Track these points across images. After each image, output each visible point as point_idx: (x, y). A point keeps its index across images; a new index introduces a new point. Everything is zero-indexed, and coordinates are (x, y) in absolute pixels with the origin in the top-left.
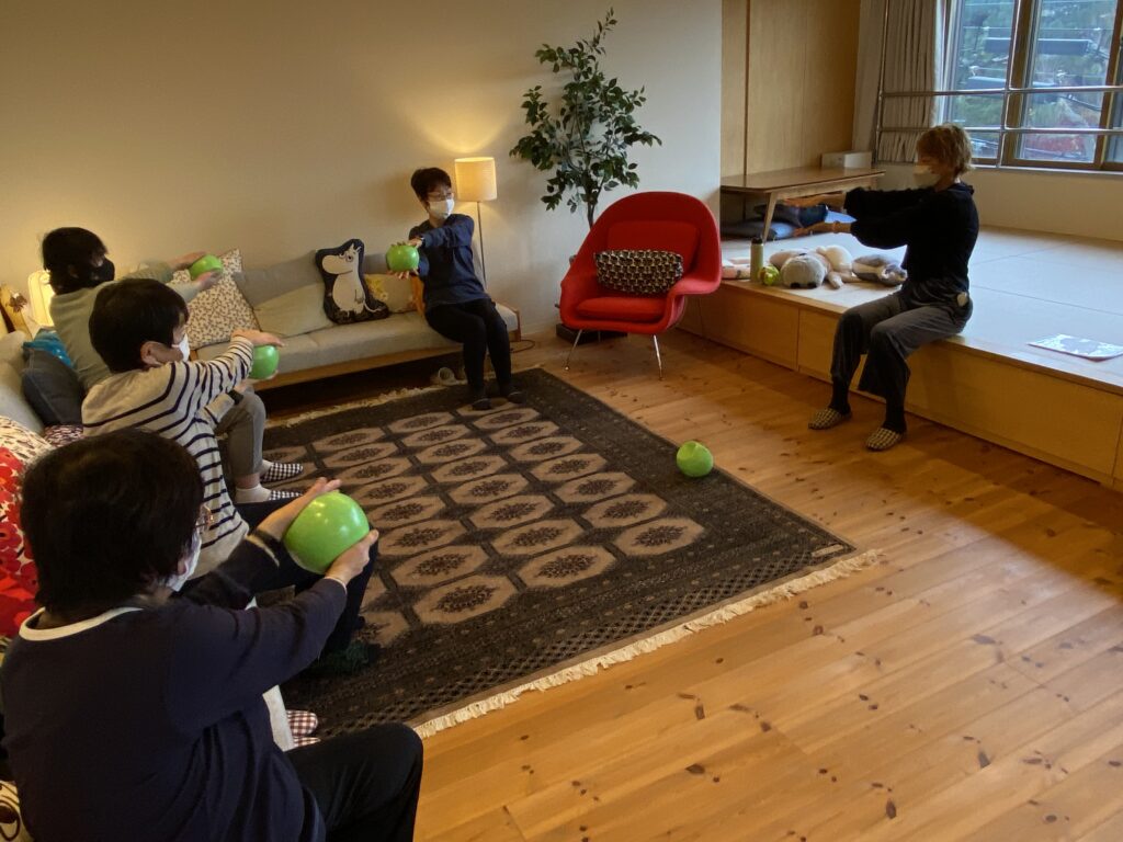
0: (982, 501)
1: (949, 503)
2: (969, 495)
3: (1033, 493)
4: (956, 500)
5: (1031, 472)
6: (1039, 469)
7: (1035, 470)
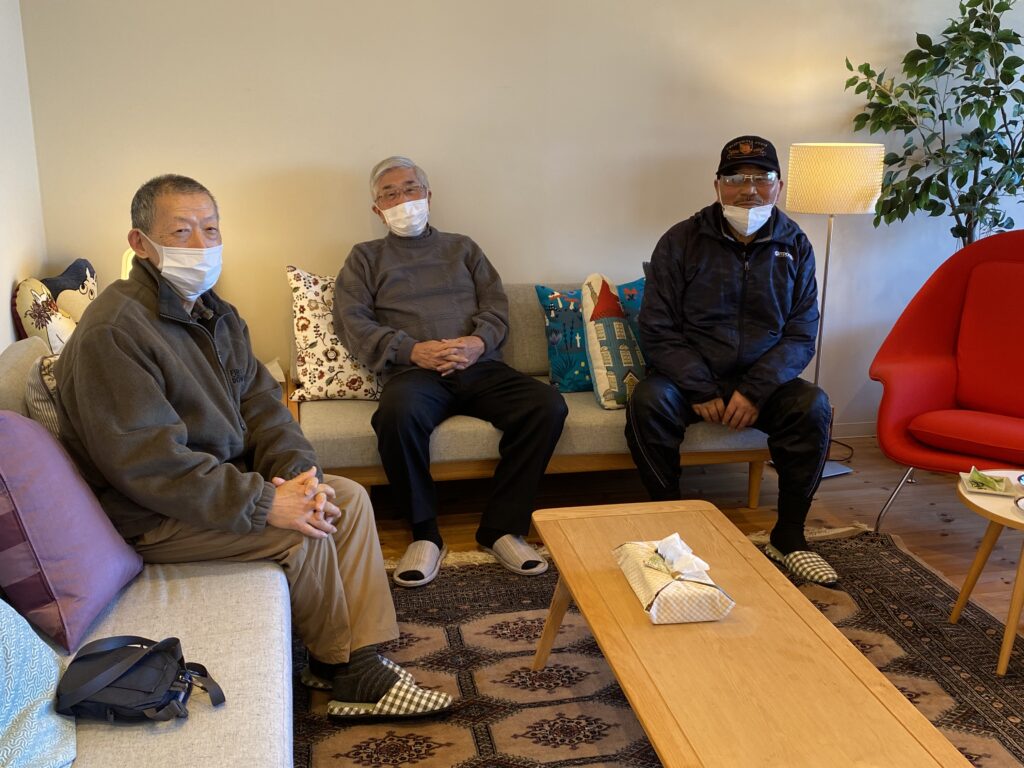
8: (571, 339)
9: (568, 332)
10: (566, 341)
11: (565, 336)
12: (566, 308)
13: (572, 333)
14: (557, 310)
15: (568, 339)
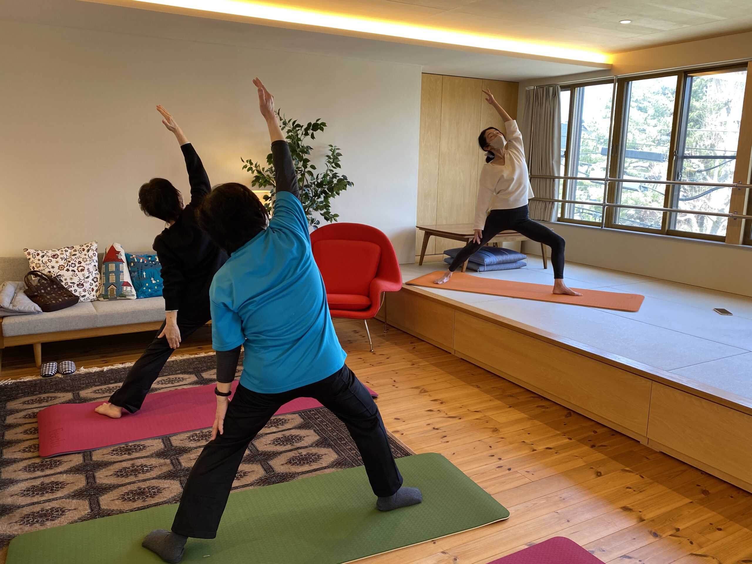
0: (557, 450)
1: (534, 450)
2: (549, 446)
3: (593, 446)
4: (540, 448)
5: (595, 432)
6: (600, 430)
7: (598, 431)
8: (141, 274)
9: (140, 271)
10: (139, 275)
11: (138, 273)
12: (139, 262)
13: (141, 272)
14: (134, 262)
15: (140, 274)
